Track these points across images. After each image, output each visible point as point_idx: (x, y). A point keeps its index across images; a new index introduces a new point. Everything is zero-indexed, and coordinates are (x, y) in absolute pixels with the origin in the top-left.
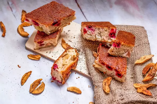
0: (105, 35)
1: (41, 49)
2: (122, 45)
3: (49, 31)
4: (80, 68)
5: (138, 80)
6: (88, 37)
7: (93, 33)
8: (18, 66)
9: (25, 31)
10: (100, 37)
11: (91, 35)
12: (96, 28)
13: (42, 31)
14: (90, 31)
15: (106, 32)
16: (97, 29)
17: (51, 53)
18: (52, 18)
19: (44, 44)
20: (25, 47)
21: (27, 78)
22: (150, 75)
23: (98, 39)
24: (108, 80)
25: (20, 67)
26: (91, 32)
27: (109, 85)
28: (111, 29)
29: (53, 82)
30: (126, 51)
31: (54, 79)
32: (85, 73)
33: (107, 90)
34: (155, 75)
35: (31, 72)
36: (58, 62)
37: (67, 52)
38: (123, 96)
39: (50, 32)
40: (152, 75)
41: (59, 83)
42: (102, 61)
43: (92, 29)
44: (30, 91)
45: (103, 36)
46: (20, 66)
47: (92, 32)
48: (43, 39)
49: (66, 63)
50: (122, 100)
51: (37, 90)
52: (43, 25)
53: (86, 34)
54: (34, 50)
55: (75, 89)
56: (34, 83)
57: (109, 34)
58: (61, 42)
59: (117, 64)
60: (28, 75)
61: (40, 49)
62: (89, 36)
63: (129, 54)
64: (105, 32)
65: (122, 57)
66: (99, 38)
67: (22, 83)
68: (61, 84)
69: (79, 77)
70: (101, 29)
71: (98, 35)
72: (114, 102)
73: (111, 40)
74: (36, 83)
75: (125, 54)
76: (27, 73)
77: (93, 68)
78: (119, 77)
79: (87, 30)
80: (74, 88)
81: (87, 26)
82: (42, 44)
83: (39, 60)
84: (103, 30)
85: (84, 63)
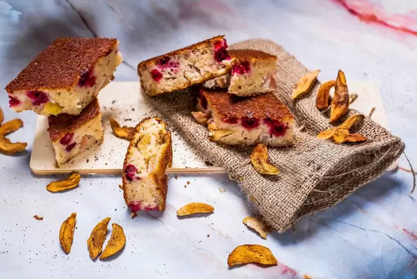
0: (206, 63)
1: (72, 161)
2: (255, 64)
3: (78, 104)
4: (181, 161)
5: (321, 125)
6: (169, 86)
7: (176, 72)
8: (36, 217)
9: (12, 141)
10: (197, 74)
11: (174, 78)
12: (179, 58)
13: (59, 112)
14: (169, 70)
15: (206, 56)
16: (182, 59)
17: (99, 158)
18: (72, 69)
19: (74, 145)
20: (29, 173)
21: (72, 233)
22: (339, 103)
23: (194, 79)
24: (260, 151)
25: (42, 219)
26: (172, 70)
27: (268, 162)
28: (214, 44)
29: (136, 215)
30: (265, 78)
31: (134, 209)
32: (199, 167)
33: (271, 170)
34: (350, 100)
35: (74, 216)
36: (131, 159)
37: (140, 131)
38: (314, 163)
39: (80, 107)
40: (343, 102)
41: (150, 212)
42: (228, 116)
43: (171, 64)
44: (91, 257)
45: (202, 67)
46: (39, 216)
47: (174, 68)
48: (70, 129)
49: (150, 154)
50: (318, 169)
51: (110, 244)
52: (58, 91)
53: (163, 81)
54: (58, 169)
55: (195, 207)
56: (94, 233)
57: (212, 56)
58: (109, 129)
59: (262, 107)
60: (70, 224)
61: (68, 161)
62: (171, 82)
63: (273, 83)
64: (203, 56)
65: (262, 94)
66: (195, 77)
67: (66, 249)
68: (156, 212)
69: (188, 183)
70: (192, 54)
71: (190, 69)
72: (305, 181)
73: (224, 67)
74: (100, 232)
75: (265, 85)
76: (67, 222)
77: (213, 144)
78: (277, 135)
79: (160, 70)
80: (192, 207)
81: (157, 62)
82: (70, 144)
83: (77, 186)
84: (198, 53)
85: (184, 149)
